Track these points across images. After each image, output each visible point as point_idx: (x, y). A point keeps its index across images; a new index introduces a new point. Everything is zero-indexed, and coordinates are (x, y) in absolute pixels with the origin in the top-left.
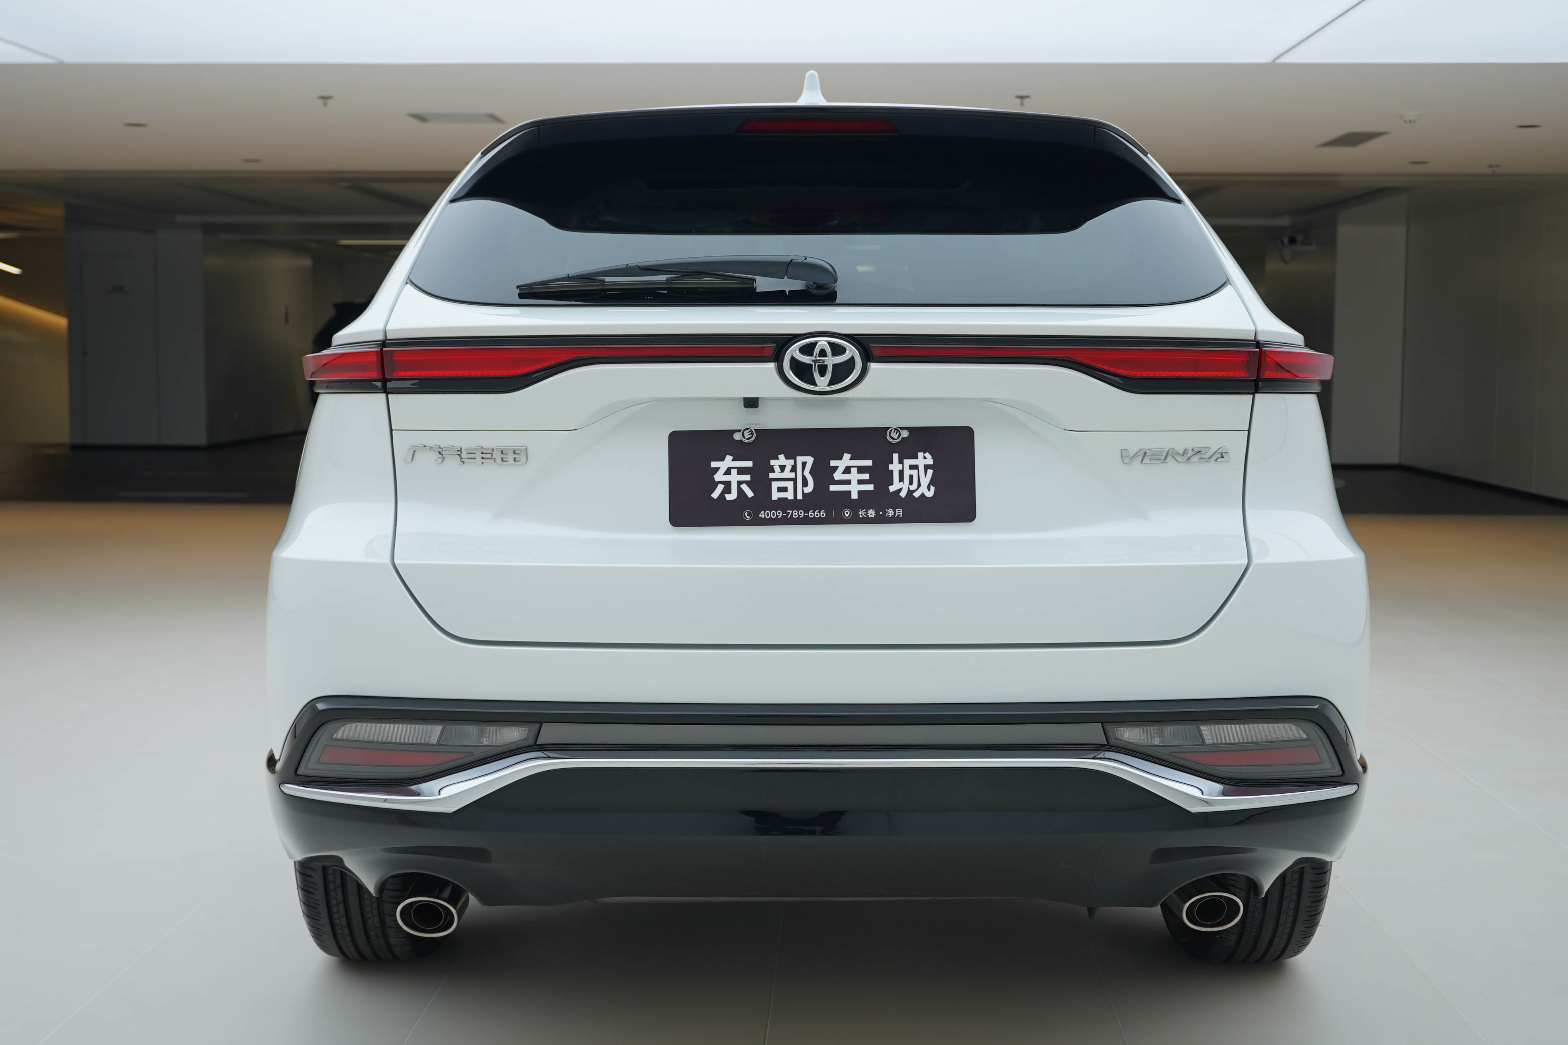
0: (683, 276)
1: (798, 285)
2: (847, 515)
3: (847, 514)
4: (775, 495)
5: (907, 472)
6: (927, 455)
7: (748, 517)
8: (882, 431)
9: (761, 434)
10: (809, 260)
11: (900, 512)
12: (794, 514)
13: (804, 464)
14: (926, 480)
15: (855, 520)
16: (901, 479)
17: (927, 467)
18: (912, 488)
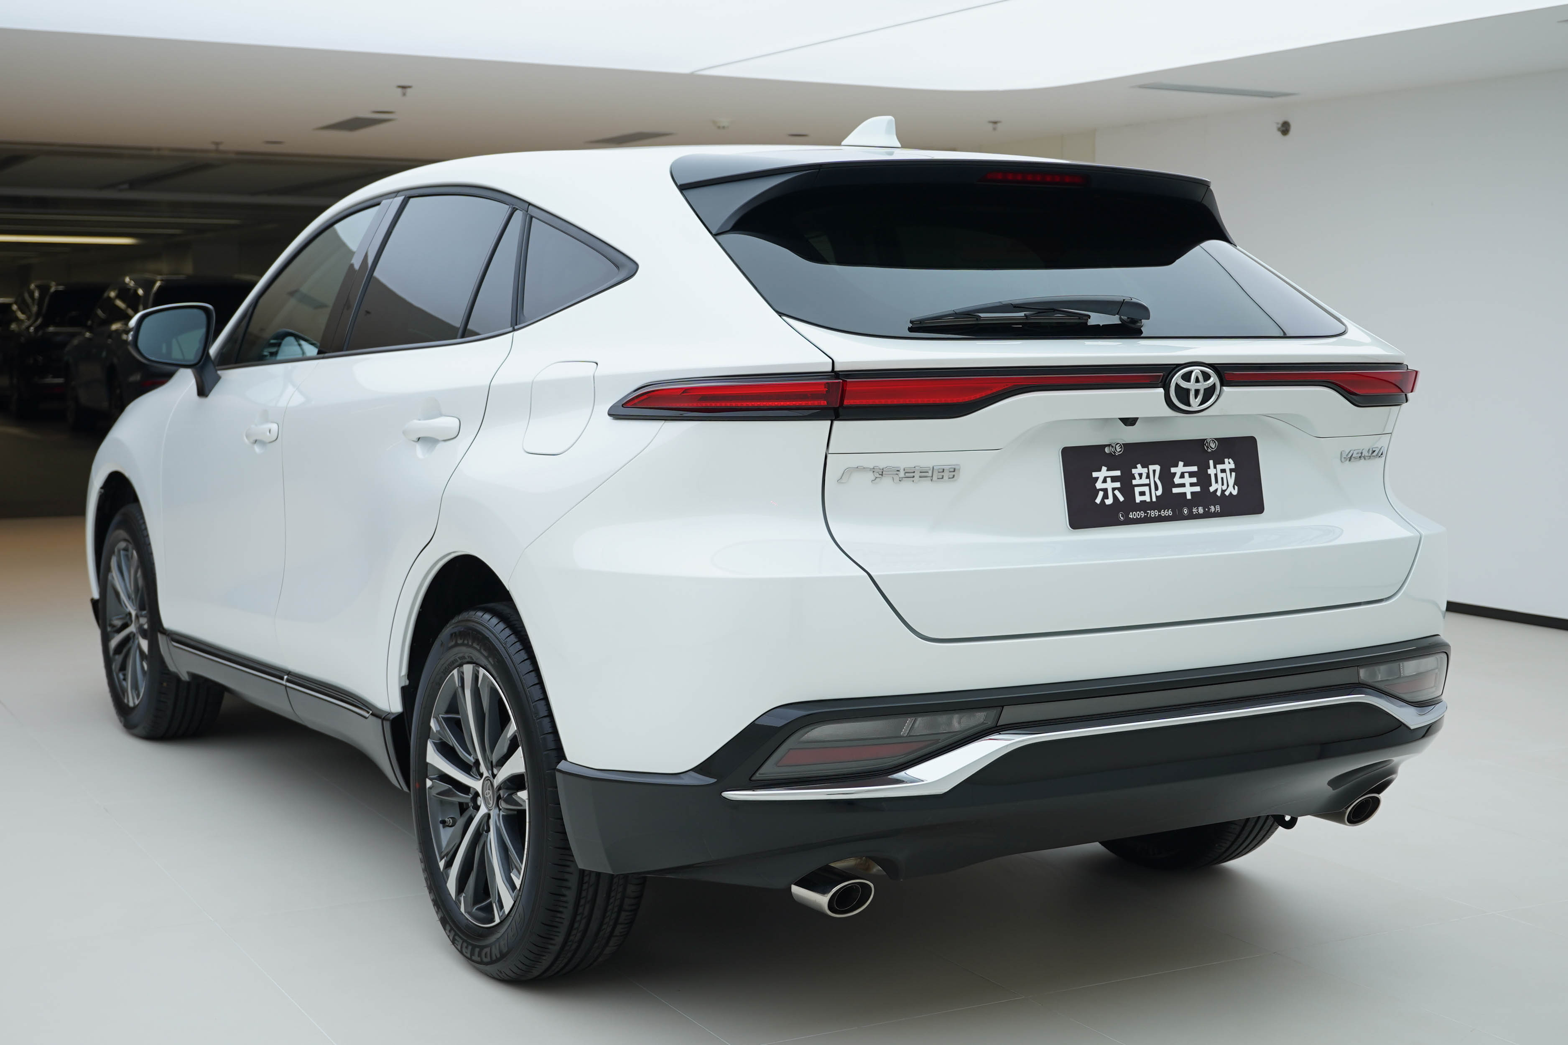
0: (1039, 313)
1: (1114, 320)
2: (1186, 513)
3: (1186, 511)
4: (1138, 499)
5: (1220, 475)
6: (1230, 460)
7: (1122, 518)
8: (1202, 442)
9: (1127, 446)
10: (1134, 300)
11: (1218, 508)
12: (1152, 514)
13: (1154, 471)
14: (1232, 481)
15: (1192, 517)
16: (1217, 482)
17: (1231, 470)
18: (1224, 487)
